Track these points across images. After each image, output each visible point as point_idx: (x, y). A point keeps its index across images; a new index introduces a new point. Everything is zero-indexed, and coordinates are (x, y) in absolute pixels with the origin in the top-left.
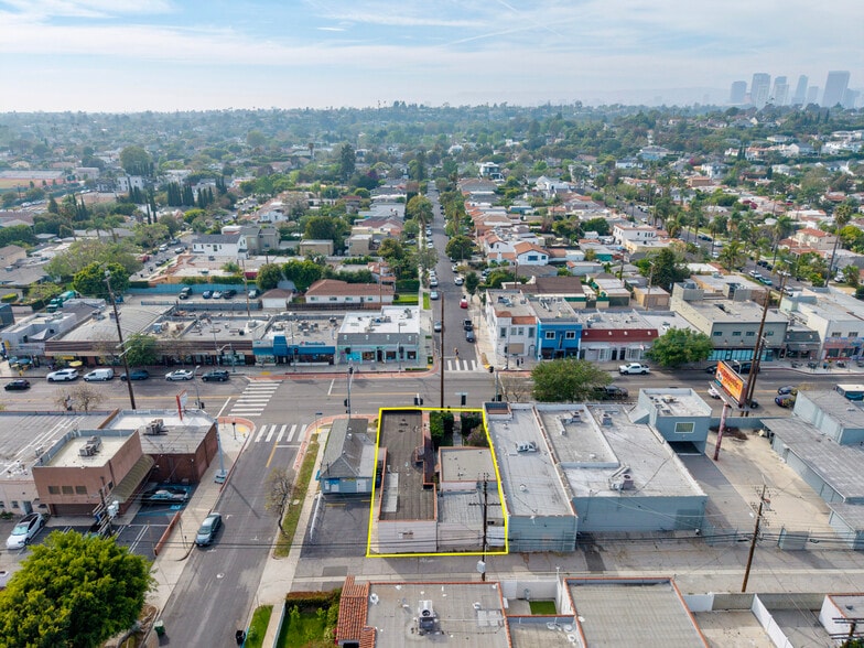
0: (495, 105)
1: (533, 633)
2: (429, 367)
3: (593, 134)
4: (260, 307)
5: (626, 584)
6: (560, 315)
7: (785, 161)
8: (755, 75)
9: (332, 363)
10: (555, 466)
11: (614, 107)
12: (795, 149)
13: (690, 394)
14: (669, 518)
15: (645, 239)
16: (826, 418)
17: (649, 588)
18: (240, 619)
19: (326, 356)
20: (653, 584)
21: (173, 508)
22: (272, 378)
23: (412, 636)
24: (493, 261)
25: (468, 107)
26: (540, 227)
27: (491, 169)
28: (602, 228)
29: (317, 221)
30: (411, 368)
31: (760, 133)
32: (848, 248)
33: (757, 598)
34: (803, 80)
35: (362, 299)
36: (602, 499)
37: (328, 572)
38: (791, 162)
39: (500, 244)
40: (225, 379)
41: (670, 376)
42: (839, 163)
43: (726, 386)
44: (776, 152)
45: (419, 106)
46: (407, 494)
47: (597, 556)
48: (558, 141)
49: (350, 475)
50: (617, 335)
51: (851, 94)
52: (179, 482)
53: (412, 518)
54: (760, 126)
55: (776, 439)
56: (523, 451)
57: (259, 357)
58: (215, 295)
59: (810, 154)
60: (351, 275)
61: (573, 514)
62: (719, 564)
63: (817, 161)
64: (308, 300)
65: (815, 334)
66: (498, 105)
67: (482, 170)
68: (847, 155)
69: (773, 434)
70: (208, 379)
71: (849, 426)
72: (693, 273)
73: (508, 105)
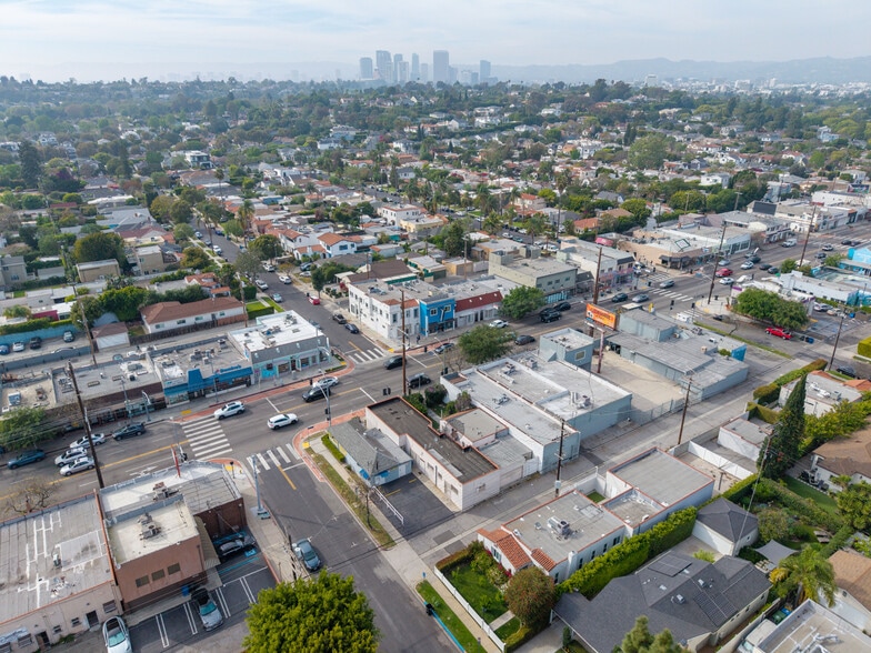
0: (133, 81)
1: (619, 508)
2: (343, 364)
3: (277, 114)
4: (96, 349)
5: (637, 461)
6: (431, 293)
7: (452, 135)
8: (378, 52)
9: (249, 385)
10: (533, 406)
11: (266, 82)
12: (454, 125)
13: (569, 331)
14: (612, 417)
15: (416, 217)
16: (646, 327)
17: (649, 458)
18: (411, 600)
19: (242, 378)
20: (649, 455)
21: (247, 554)
22: (200, 413)
23: (562, 542)
24: (304, 256)
25: (100, 83)
26: (314, 216)
27: (200, 158)
28: (369, 210)
29: (91, 240)
30: (331, 368)
31: (422, 111)
32: (552, 205)
33: (693, 444)
34: (415, 58)
35: (213, 316)
36: (580, 416)
37: (440, 540)
38: (458, 135)
39: (302, 238)
40: (141, 432)
41: (521, 325)
42: (491, 134)
43: (598, 320)
44: (445, 127)
45: (35, 83)
46: (456, 460)
47: (592, 455)
48: (240, 123)
49: (393, 464)
50: (476, 302)
51: (453, 71)
52: (231, 532)
53: (480, 475)
54: (420, 104)
55: (623, 350)
56: (501, 403)
57: (169, 398)
58: (15, 348)
59: (467, 128)
60: (181, 293)
61: (573, 431)
62: (654, 434)
63: (474, 134)
64: (150, 329)
65: (589, 273)
66: (137, 81)
67: (189, 159)
68: (492, 128)
69: (619, 347)
70: (122, 437)
71: (662, 329)
72: (475, 242)
73: (148, 81)
